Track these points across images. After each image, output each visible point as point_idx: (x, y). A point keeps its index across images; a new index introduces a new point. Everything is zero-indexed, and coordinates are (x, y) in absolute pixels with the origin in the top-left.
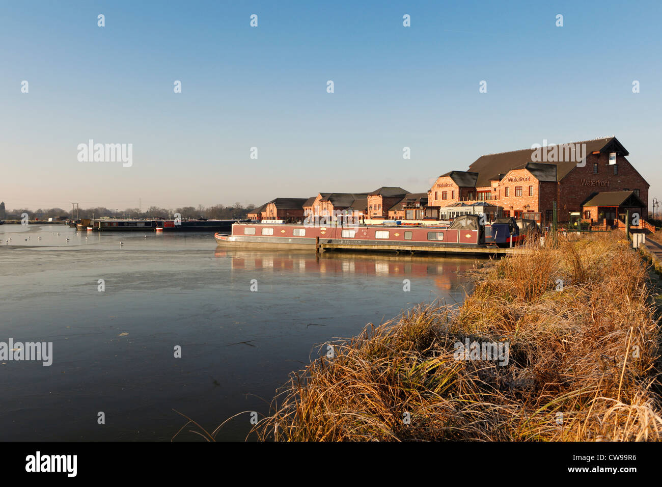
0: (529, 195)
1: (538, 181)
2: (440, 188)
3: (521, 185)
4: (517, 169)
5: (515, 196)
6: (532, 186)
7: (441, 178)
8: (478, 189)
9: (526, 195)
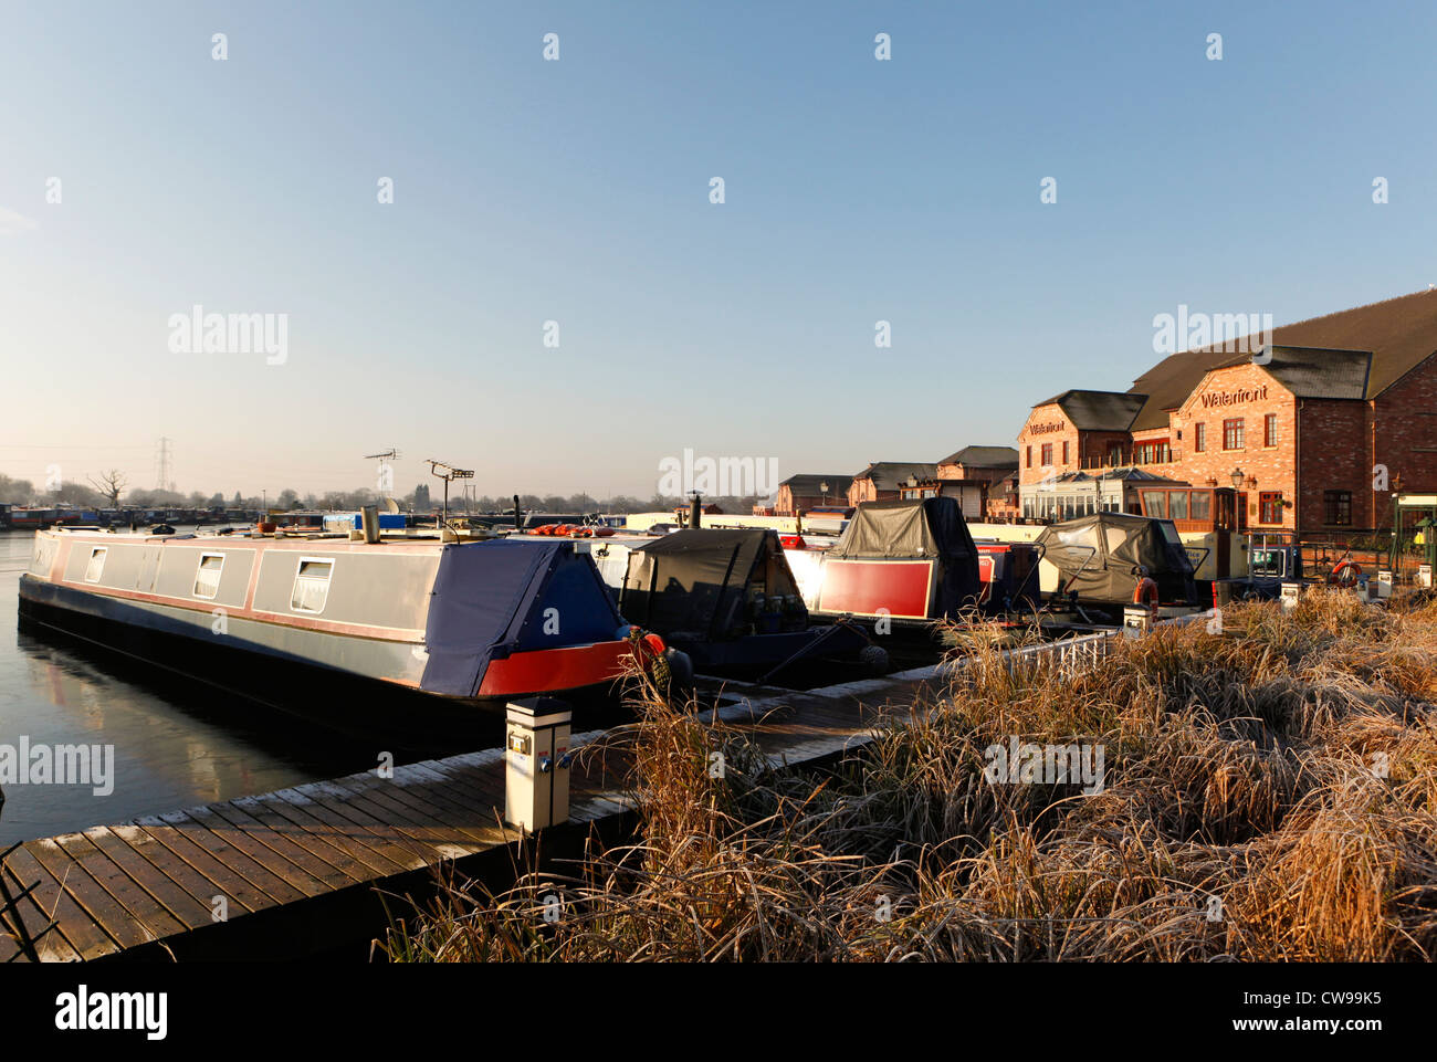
0: (1267, 445)
1: (1292, 397)
2: (1038, 436)
3: (1239, 416)
4: (1229, 367)
5: (1225, 448)
6: (1274, 415)
7: (1040, 409)
8: (1138, 437)
9: (1254, 445)
